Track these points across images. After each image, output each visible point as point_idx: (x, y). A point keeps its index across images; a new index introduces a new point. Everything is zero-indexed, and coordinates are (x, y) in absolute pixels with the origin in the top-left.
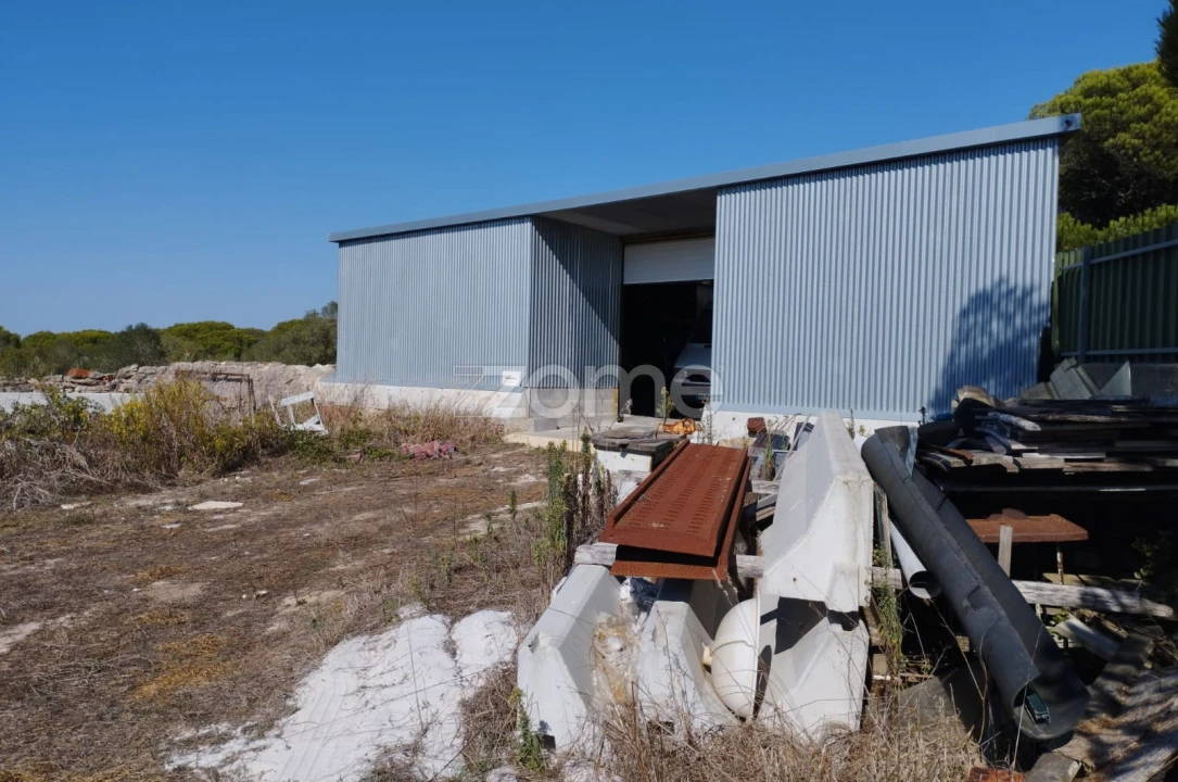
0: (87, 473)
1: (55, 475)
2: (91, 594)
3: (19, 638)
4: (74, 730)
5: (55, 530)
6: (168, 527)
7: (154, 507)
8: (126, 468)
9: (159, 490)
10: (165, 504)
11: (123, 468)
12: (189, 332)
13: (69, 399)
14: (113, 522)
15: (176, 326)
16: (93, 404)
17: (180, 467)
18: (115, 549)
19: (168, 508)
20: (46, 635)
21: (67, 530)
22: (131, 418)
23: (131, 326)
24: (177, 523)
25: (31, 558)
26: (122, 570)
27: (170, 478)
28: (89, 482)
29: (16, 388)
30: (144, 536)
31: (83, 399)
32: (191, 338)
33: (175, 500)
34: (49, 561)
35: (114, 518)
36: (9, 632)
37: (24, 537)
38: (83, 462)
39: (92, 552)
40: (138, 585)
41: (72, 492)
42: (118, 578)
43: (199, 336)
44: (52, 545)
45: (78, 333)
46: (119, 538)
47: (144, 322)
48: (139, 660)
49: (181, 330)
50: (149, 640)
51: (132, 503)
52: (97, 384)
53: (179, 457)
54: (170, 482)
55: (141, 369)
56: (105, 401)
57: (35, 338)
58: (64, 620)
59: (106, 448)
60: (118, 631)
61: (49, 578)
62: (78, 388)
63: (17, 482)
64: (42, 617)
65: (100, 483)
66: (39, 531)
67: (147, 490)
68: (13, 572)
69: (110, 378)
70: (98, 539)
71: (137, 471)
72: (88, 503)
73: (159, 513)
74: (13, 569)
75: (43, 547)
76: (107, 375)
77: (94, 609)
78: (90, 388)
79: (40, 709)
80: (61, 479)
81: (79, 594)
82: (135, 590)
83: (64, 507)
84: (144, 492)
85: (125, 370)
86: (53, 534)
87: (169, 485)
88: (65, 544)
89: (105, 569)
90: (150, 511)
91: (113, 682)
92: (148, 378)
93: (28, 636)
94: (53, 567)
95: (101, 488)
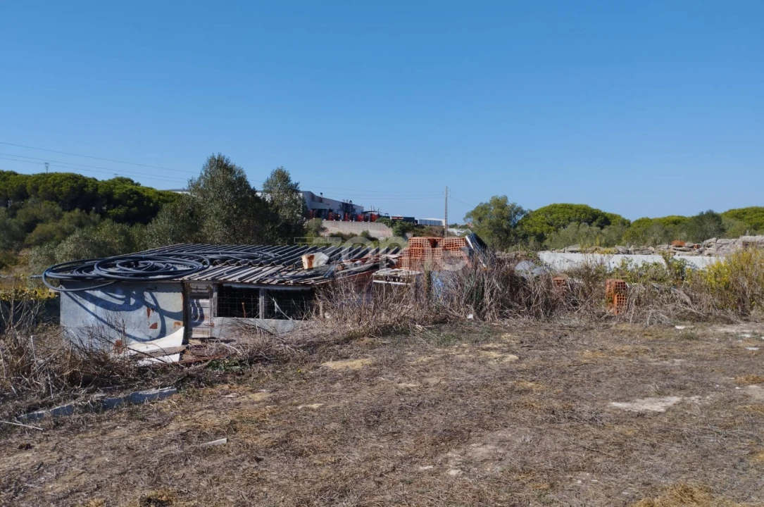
0: (690, 307)
1: (670, 307)
2: (708, 386)
3: (670, 404)
4: (719, 470)
5: (676, 341)
6: (750, 349)
7: (737, 334)
8: (716, 307)
9: (739, 323)
10: (744, 333)
11: (713, 306)
12: (739, 215)
13: (675, 260)
14: (711, 341)
15: (730, 211)
16: (690, 263)
17: (752, 308)
18: (717, 359)
19: (748, 336)
20: (686, 406)
21: (682, 342)
22: (718, 274)
23: (702, 212)
24: (756, 347)
25: (665, 357)
26: (724, 373)
27: (745, 315)
28: (692, 313)
29: (642, 252)
30: (734, 353)
31: (684, 260)
32: (741, 219)
33: (752, 331)
34: (676, 360)
35: (711, 338)
36: (662, 399)
37: (658, 343)
38: (688, 300)
39: (702, 359)
40: (739, 385)
41: (682, 318)
42: (724, 378)
43: (747, 217)
44: (676, 351)
45: (665, 218)
46: (717, 352)
47: (712, 209)
48: (752, 436)
49: (733, 214)
50: (755, 423)
51: (722, 330)
52: (690, 251)
53: (751, 302)
54: (745, 318)
55: (719, 241)
56: (699, 262)
57: (639, 222)
58: (694, 398)
59: (701, 292)
60: (732, 413)
61: (679, 371)
62: (678, 253)
63: (648, 309)
64: (680, 394)
65: (699, 314)
66: (665, 341)
67: (730, 322)
68: (656, 364)
69: (698, 247)
70: (703, 350)
71: (723, 309)
72: (693, 327)
73: (741, 338)
74: (656, 361)
75: (671, 350)
76: (696, 245)
77: (712, 395)
78: (685, 253)
79: (694, 452)
80: (674, 309)
81: (701, 384)
82: (737, 388)
83: (678, 327)
84: (728, 324)
85: (708, 241)
86: (675, 344)
87: (745, 320)
88: (683, 350)
89: (713, 371)
90: (735, 336)
91: (737, 446)
92: (723, 247)
93: (675, 404)
94: (679, 364)
95: (700, 318)
